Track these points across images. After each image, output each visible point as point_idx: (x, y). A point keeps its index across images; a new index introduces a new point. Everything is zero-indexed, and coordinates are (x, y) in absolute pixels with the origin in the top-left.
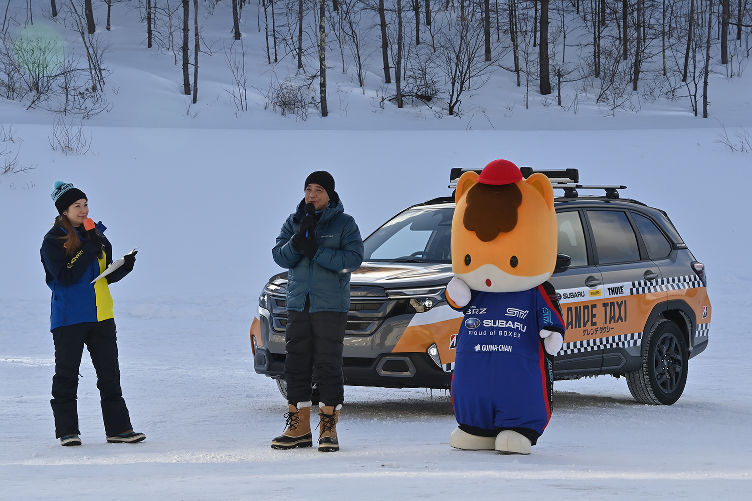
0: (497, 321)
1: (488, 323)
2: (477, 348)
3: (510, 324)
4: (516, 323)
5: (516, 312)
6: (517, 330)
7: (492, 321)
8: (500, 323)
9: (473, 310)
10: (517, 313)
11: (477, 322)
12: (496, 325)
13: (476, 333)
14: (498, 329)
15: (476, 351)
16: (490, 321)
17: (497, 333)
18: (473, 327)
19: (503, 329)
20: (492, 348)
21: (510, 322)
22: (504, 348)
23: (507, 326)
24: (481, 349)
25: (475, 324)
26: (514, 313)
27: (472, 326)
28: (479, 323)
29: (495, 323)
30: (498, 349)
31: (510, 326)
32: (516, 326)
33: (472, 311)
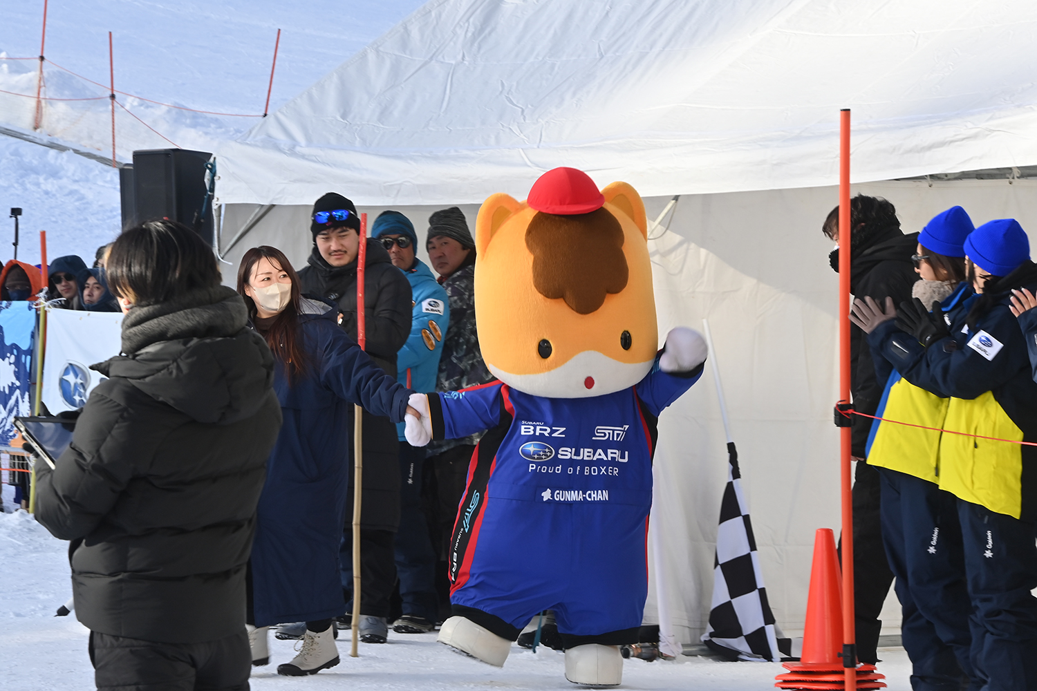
0: (582, 450)
1: (566, 453)
2: (546, 495)
3: (600, 455)
4: (609, 451)
5: (607, 432)
6: (613, 462)
7: (574, 449)
8: (586, 454)
9: (538, 428)
10: (609, 433)
11: (547, 450)
12: (580, 458)
13: (544, 469)
14: (583, 463)
15: (544, 500)
16: (569, 450)
17: (582, 470)
18: (538, 459)
19: (591, 463)
20: (574, 496)
21: (600, 451)
22: (595, 495)
23: (595, 459)
24: (553, 496)
25: (541, 453)
26: (605, 434)
27: (536, 456)
28: (551, 452)
29: (577, 453)
30: (584, 498)
31: (600, 457)
32: (610, 456)
33: (535, 430)
